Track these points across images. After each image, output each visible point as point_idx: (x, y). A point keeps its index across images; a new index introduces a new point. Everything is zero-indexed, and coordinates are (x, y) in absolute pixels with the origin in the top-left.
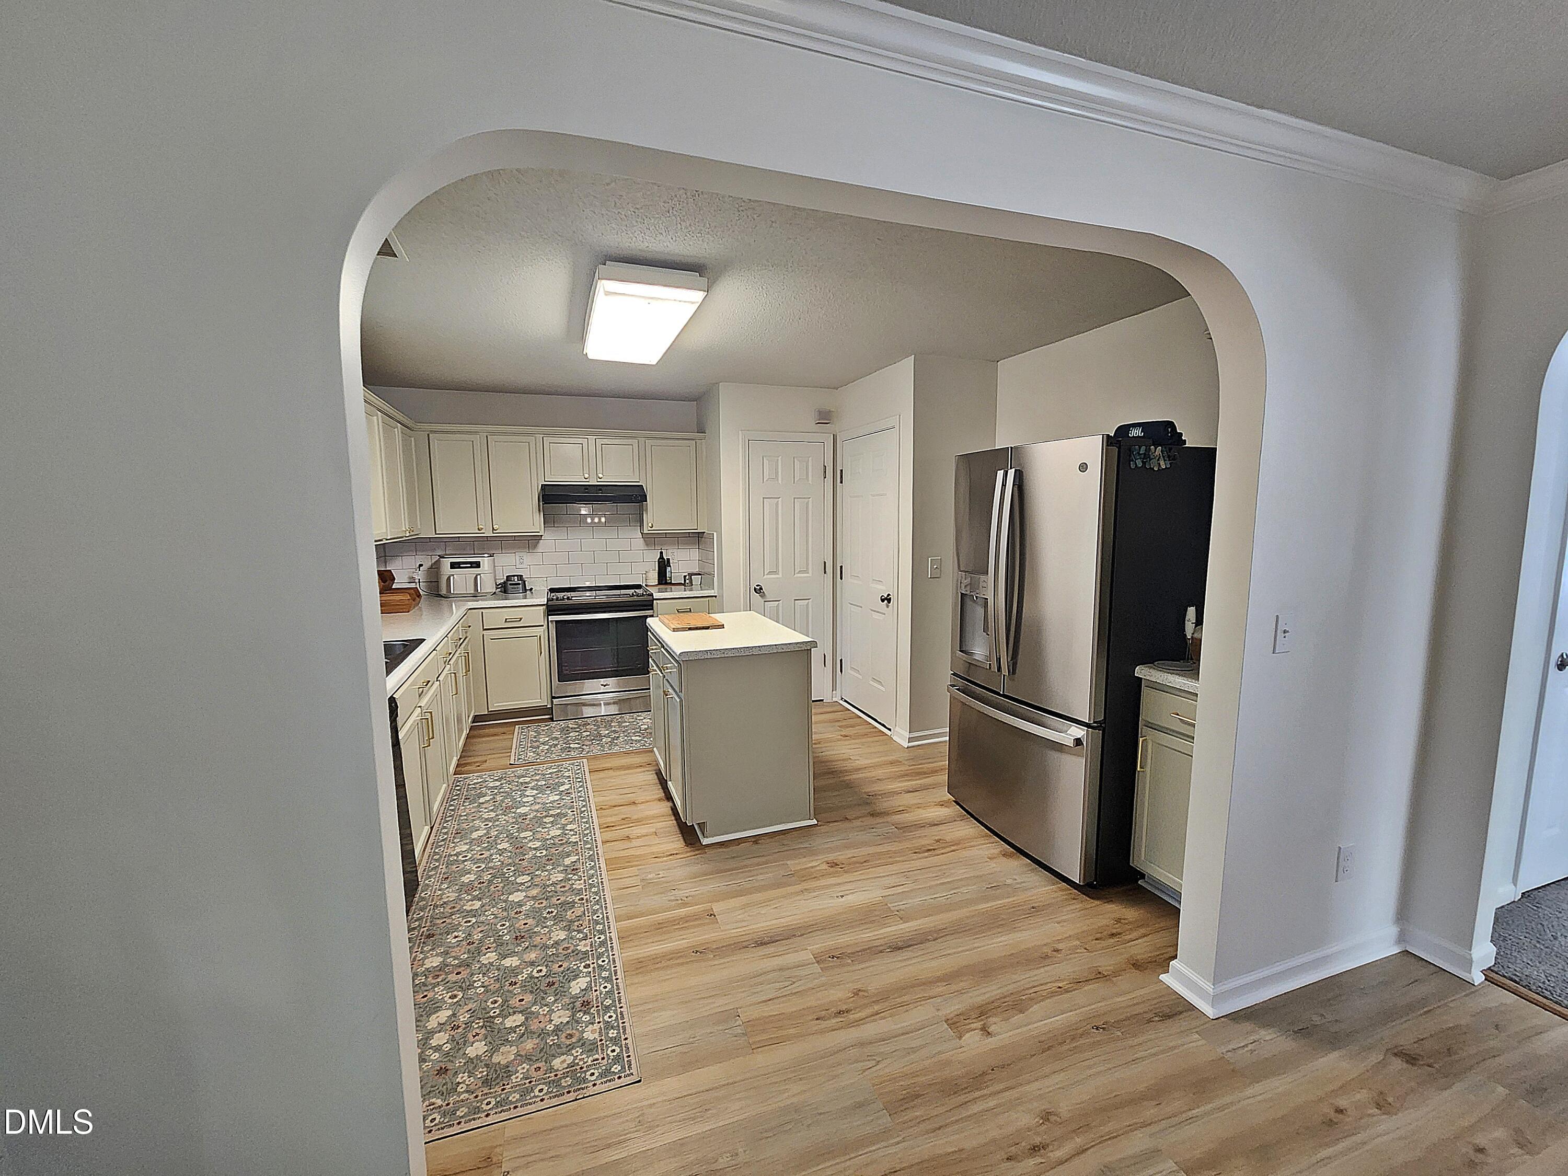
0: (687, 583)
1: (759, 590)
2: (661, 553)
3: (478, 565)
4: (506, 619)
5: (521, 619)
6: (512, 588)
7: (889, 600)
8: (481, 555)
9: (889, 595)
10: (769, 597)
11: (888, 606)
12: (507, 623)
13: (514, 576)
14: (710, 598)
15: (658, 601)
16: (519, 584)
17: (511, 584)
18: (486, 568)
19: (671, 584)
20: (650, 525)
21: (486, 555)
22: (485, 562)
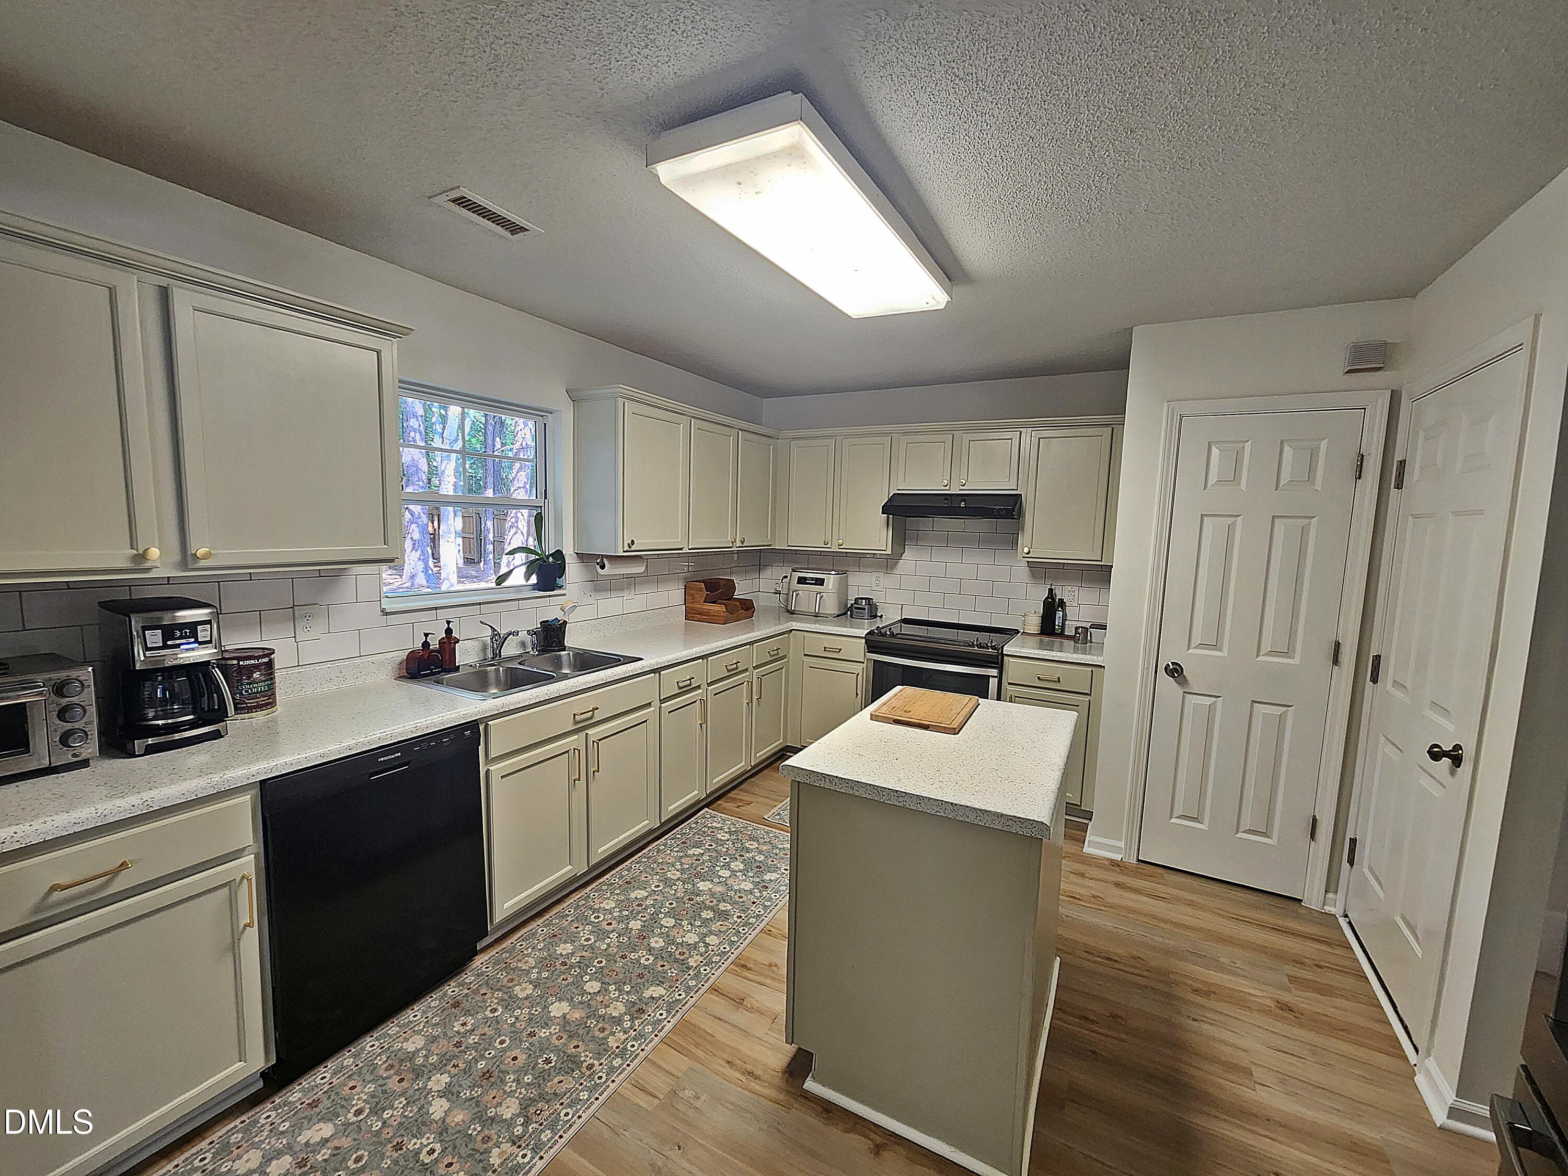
0: (1082, 637)
1: (1175, 671)
2: (1051, 590)
3: (820, 582)
4: (825, 648)
5: (841, 650)
6: (857, 612)
7: (1457, 760)
8: (827, 570)
9: (1457, 747)
10: (1194, 686)
11: (1453, 773)
12: (826, 653)
13: (862, 599)
14: (1094, 669)
15: (1011, 659)
16: (864, 609)
17: (856, 608)
18: (830, 588)
19: (1062, 635)
20: (1026, 550)
21: (833, 573)
22: (831, 580)
